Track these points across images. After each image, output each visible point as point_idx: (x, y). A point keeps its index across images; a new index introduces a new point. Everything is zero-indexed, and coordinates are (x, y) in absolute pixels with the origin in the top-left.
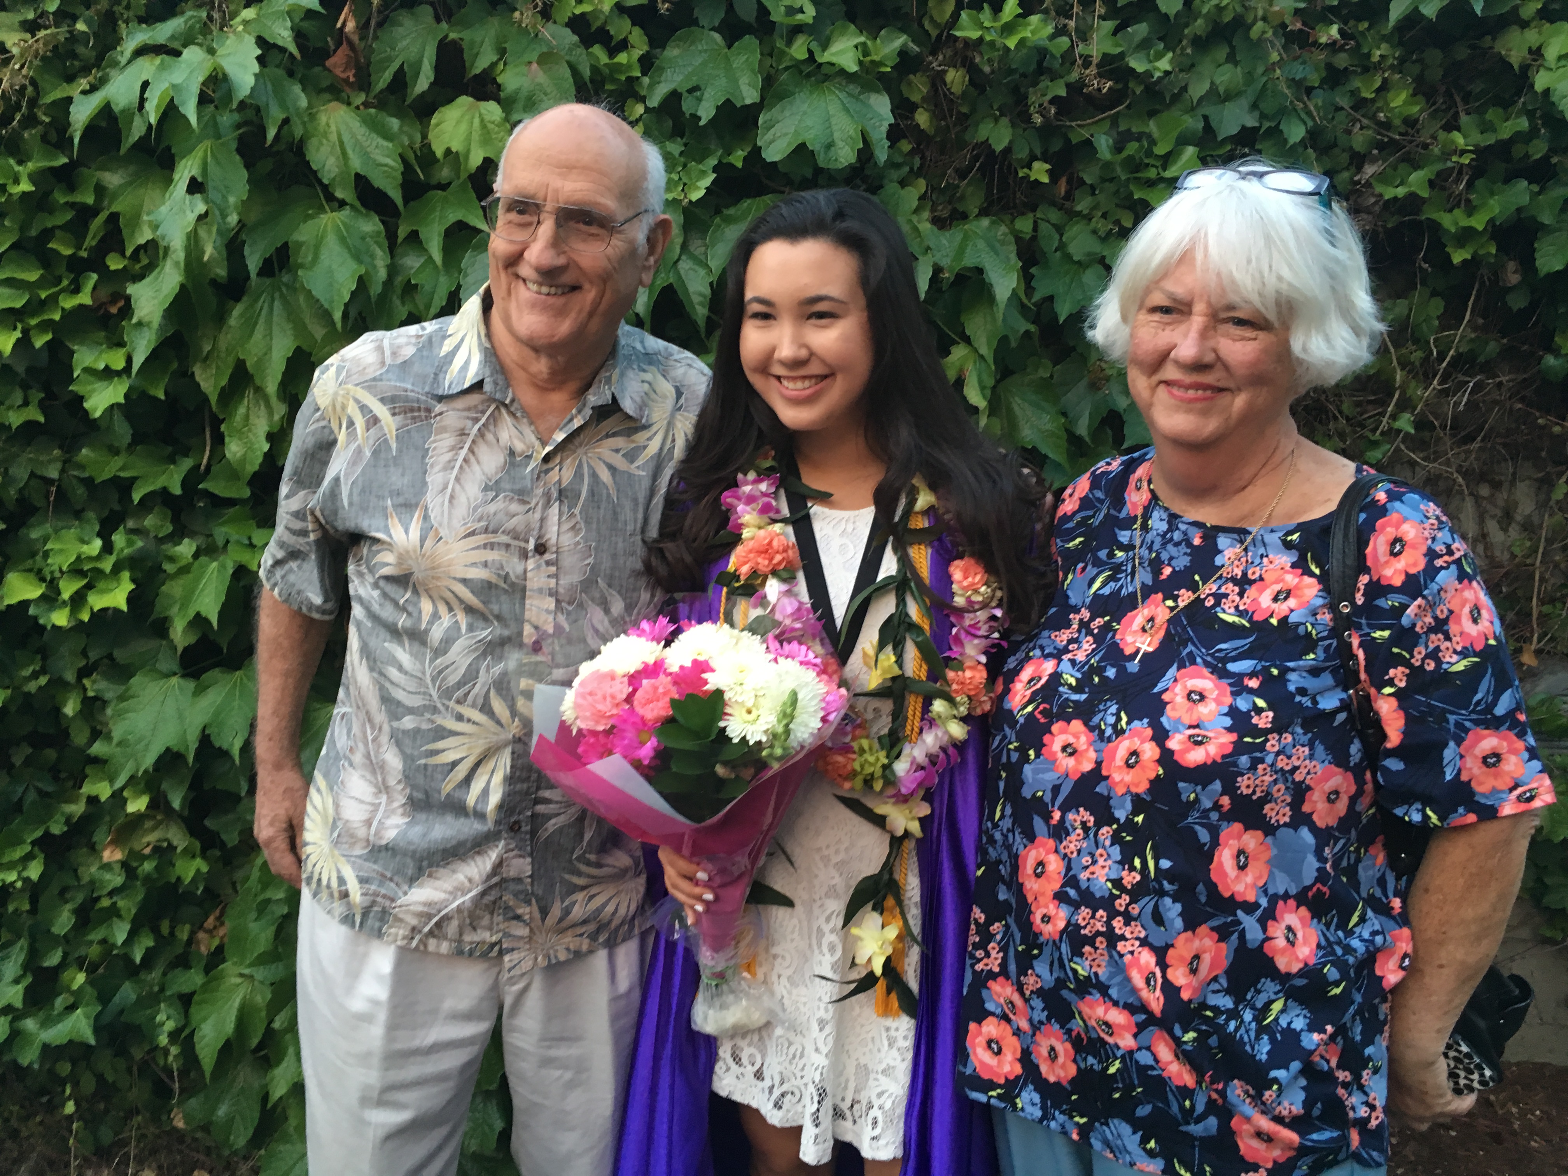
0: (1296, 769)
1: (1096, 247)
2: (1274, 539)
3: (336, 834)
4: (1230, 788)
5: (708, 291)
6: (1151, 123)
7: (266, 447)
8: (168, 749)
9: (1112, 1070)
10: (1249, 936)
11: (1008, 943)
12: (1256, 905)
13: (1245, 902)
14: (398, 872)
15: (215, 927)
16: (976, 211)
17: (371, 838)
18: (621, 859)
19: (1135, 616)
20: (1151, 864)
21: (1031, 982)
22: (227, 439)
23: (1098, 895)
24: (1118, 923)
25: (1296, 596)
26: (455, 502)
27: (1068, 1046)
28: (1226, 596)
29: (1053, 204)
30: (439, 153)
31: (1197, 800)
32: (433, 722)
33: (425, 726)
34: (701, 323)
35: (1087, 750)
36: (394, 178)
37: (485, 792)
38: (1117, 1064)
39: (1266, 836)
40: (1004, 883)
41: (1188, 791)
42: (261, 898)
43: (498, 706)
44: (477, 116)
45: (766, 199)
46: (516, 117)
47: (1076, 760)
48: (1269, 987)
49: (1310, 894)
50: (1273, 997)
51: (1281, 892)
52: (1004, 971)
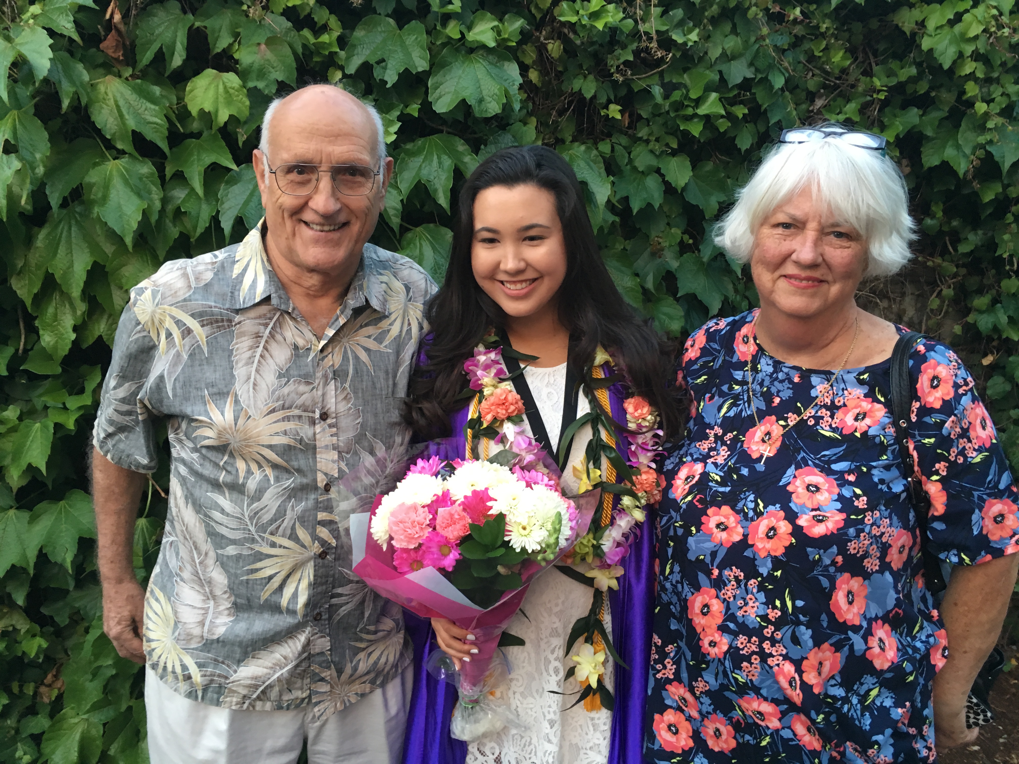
0: (883, 534)
1: (654, 162)
2: (850, 378)
3: (176, 634)
4: (843, 551)
5: (399, 206)
6: (685, 76)
7: (73, 336)
8: (13, 566)
9: (764, 743)
10: (856, 648)
11: (680, 658)
12: (861, 627)
13: (854, 625)
14: (227, 657)
15: (53, 683)
16: (570, 138)
17: (205, 635)
18: (388, 624)
19: (755, 432)
20: (789, 604)
21: (700, 686)
22: (41, 332)
23: (751, 627)
24: (766, 645)
25: (870, 417)
26: (258, 388)
27: (730, 728)
28: (822, 418)
29: (621, 132)
30: (194, 111)
31: (820, 559)
32: (252, 549)
33: (245, 552)
34: (396, 229)
35: (735, 527)
36: (161, 132)
37: (295, 595)
38: (768, 739)
39: (864, 579)
40: (676, 618)
41: (813, 554)
42: (95, 666)
43: (303, 534)
44: (221, 84)
45: (435, 138)
46: (251, 84)
47: (728, 534)
48: (869, 680)
49: (891, 615)
50: (872, 687)
51: (874, 616)
52: (678, 678)
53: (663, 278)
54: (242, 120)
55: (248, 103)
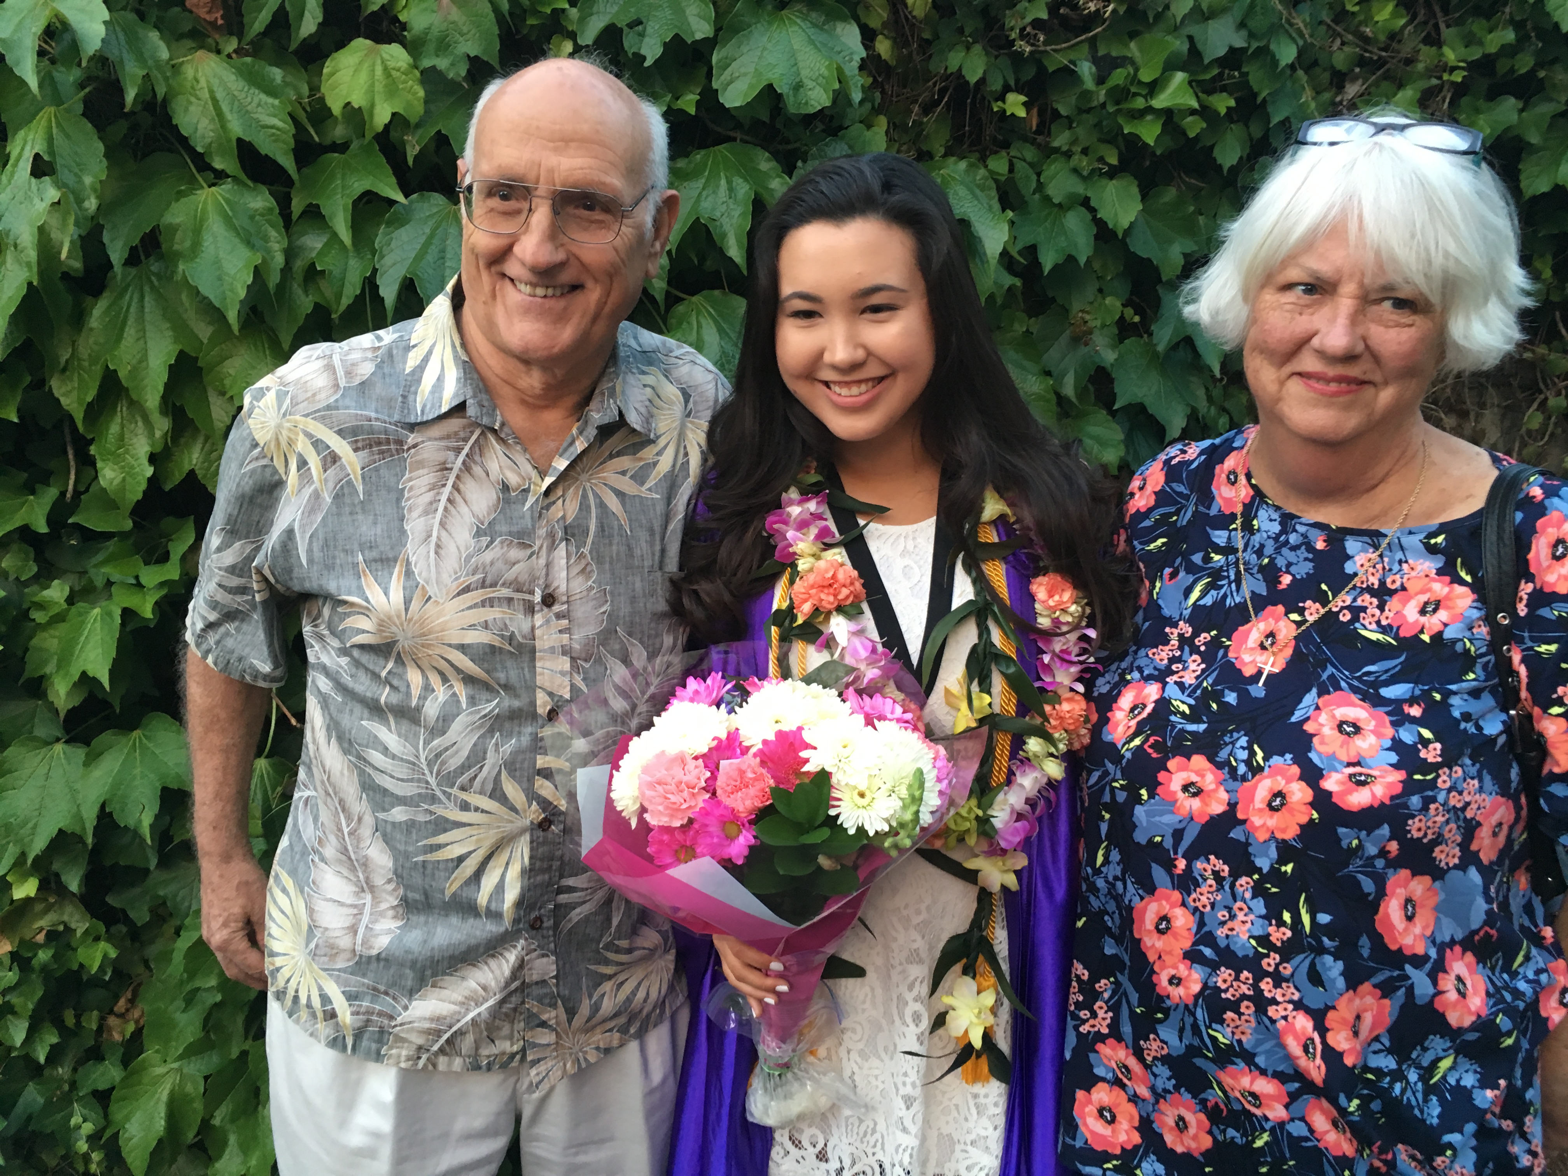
0: (1468, 804)
1: (1080, 189)
2: (1414, 542)
3: (312, 946)
4: (1399, 833)
6: (1133, 45)
7: (149, 471)
8: (61, 831)
9: (1259, 1143)
10: (1417, 991)
11: (1119, 1002)
12: (1426, 958)
13: (1415, 955)
14: (393, 984)
15: (127, 1010)
16: (942, 150)
17: (358, 948)
18: (650, 938)
19: (1249, 631)
20: (1306, 919)
21: (1153, 1048)
22: (99, 465)
23: (1240, 954)
24: (1266, 985)
25: (1447, 608)
26: (442, 552)
27: (1202, 1116)
28: (1364, 609)
29: (1025, 139)
30: (336, 108)
31: (1360, 846)
32: (431, 813)
33: (422, 818)
34: (660, 297)
35: (1215, 791)
36: (284, 142)
37: (500, 888)
38: (1265, 1137)
39: (1434, 880)
40: (1112, 936)
41: (1349, 838)
42: (189, 987)
43: (512, 790)
44: (379, 62)
45: (723, 149)
46: (427, 63)
47: (1203, 801)
48: (1437, 1044)
49: (1477, 938)
50: (1442, 1054)
51: (1447, 939)
52: (1115, 1032)
53: (1092, 379)
54: (413, 120)
55: (421, 93)
